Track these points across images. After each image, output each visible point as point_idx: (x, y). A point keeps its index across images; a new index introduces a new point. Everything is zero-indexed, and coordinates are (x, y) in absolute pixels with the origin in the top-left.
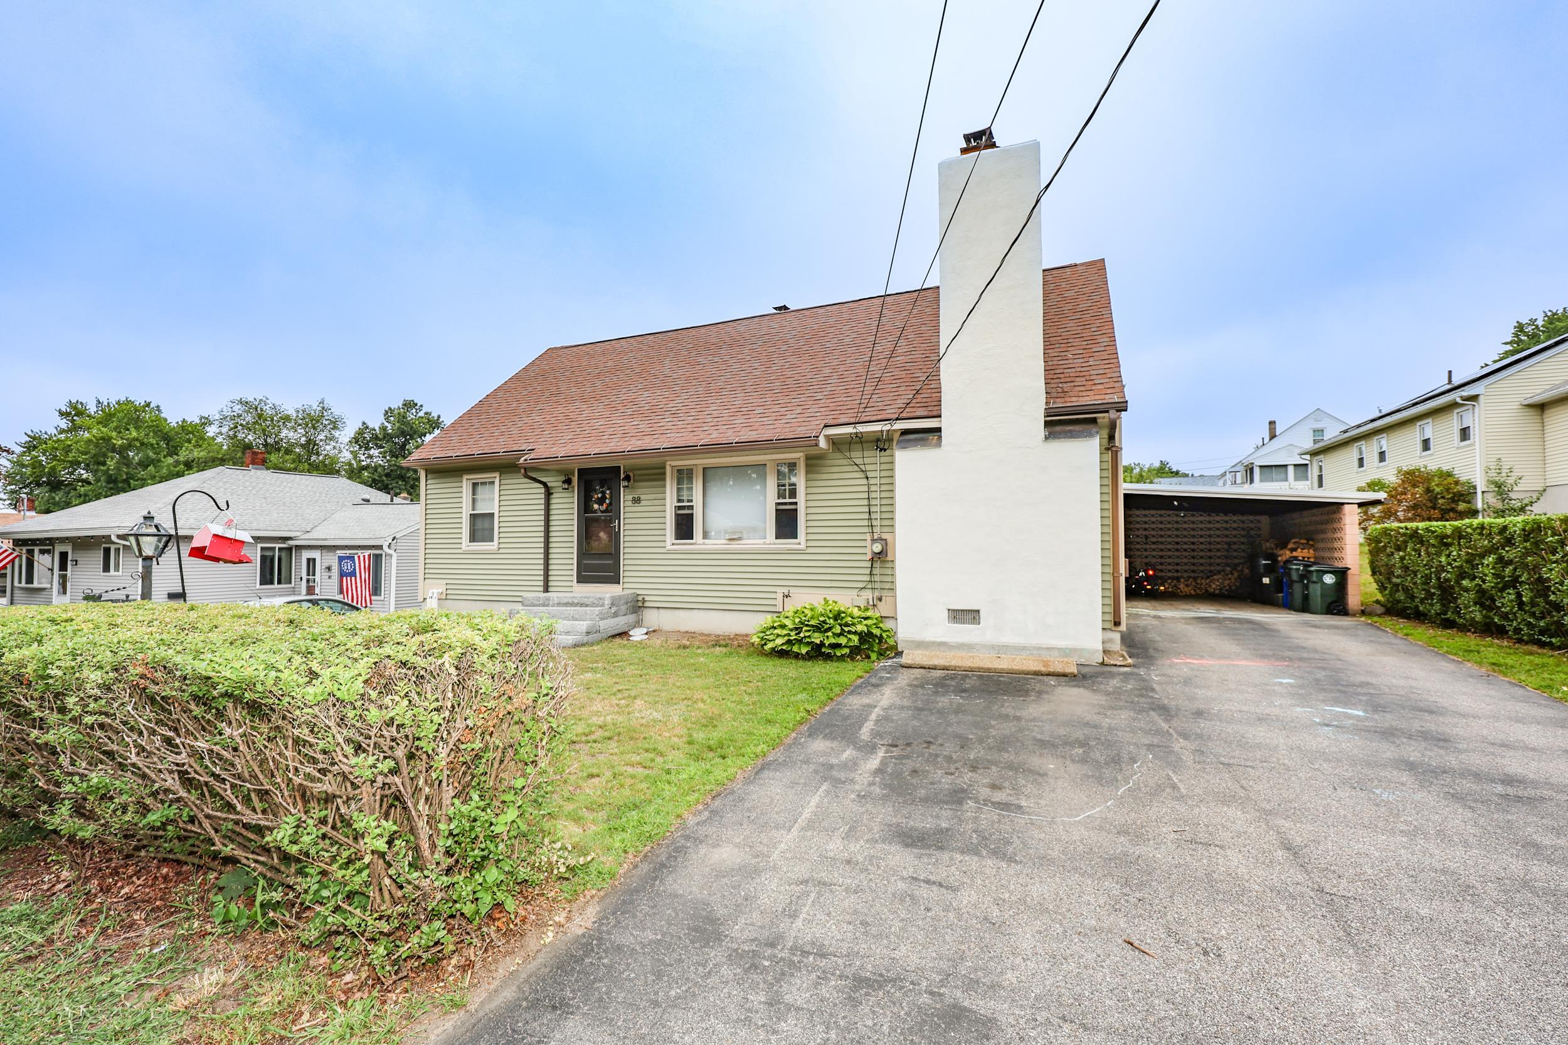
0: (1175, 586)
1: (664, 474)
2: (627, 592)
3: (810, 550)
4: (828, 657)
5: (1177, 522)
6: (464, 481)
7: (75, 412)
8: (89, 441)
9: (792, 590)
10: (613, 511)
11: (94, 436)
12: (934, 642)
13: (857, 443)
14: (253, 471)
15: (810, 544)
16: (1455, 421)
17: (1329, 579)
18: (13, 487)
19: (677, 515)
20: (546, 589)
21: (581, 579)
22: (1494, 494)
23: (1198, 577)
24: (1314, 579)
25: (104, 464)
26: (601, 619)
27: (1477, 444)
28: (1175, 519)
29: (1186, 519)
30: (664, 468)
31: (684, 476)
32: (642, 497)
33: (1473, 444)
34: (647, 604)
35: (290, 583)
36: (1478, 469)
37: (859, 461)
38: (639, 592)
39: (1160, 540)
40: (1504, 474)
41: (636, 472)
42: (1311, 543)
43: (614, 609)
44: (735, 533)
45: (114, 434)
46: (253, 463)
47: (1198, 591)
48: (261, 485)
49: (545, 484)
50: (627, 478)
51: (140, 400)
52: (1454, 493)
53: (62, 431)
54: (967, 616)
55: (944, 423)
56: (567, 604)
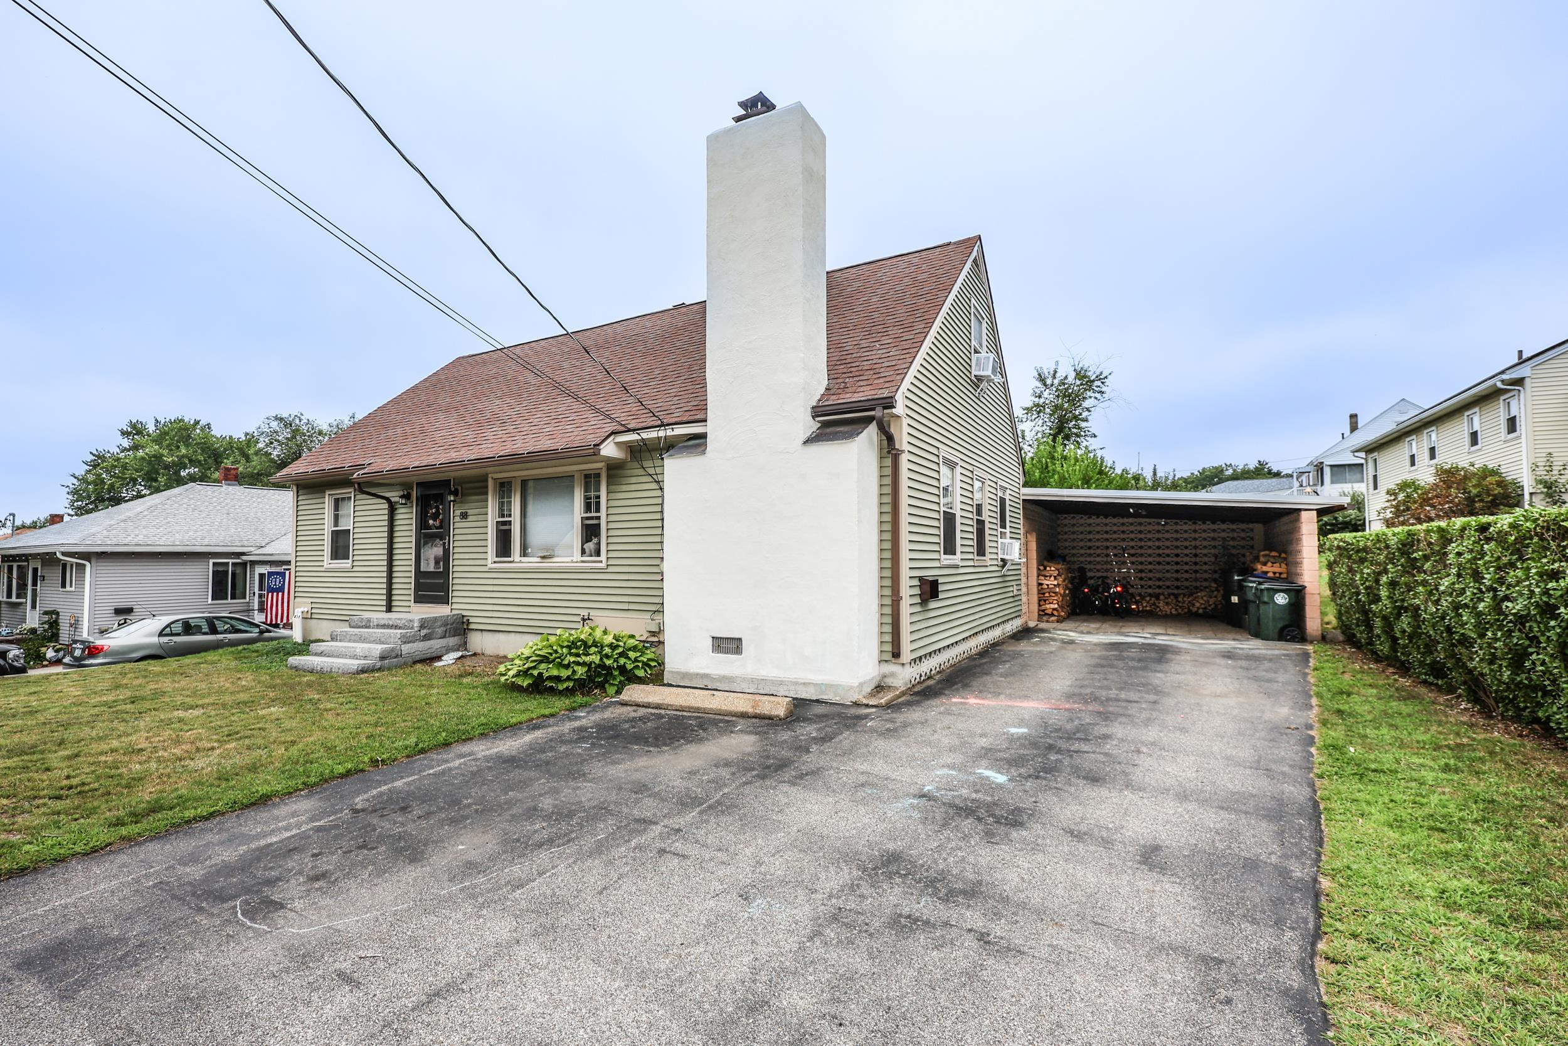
0: (1154, 604)
1: (487, 487)
2: (454, 612)
3: (611, 569)
4: (552, 691)
5: (1158, 532)
6: (327, 496)
7: (135, 430)
8: (143, 458)
9: (593, 613)
10: (445, 525)
11: (147, 454)
12: (697, 674)
13: (645, 451)
14: (225, 487)
15: (611, 562)
16: (1502, 409)
17: (1281, 599)
18: (80, 503)
19: (498, 531)
20: (389, 609)
21: (419, 599)
22: (1542, 496)
23: (1180, 594)
24: (1266, 599)
25: (156, 480)
26: (405, 643)
27: (1524, 436)
28: (1156, 528)
29: (1167, 528)
30: (486, 481)
31: (504, 488)
32: (470, 512)
33: (1519, 437)
34: (472, 626)
35: (245, 598)
36: (1525, 466)
37: (651, 471)
38: (465, 613)
39: (1139, 551)
40: (1555, 472)
41: (464, 486)
42: (1283, 555)
43: (424, 632)
44: (547, 550)
45: (165, 452)
46: (226, 478)
47: (1180, 611)
48: (228, 501)
49: (388, 499)
50: (456, 493)
51: (189, 418)
52: (1495, 495)
53: (124, 450)
54: (728, 645)
55: (712, 428)
56: (384, 626)
